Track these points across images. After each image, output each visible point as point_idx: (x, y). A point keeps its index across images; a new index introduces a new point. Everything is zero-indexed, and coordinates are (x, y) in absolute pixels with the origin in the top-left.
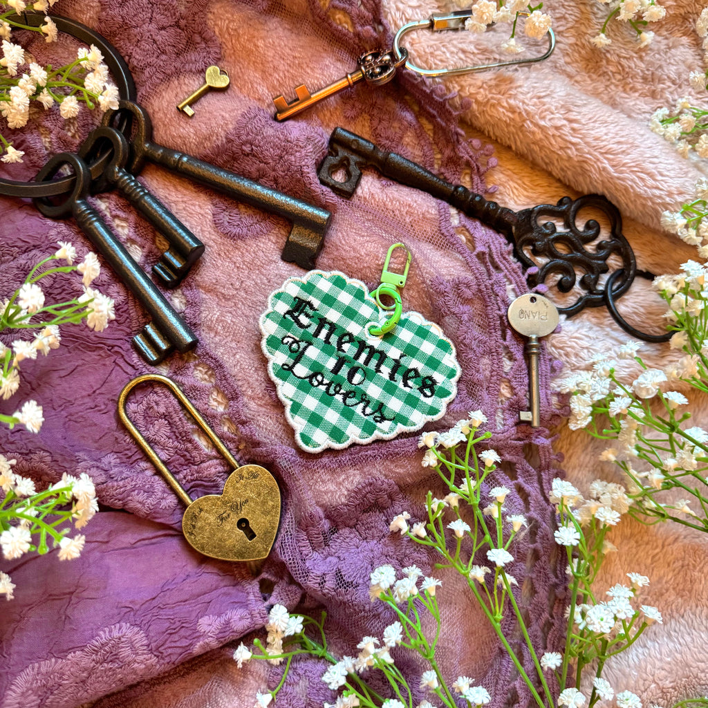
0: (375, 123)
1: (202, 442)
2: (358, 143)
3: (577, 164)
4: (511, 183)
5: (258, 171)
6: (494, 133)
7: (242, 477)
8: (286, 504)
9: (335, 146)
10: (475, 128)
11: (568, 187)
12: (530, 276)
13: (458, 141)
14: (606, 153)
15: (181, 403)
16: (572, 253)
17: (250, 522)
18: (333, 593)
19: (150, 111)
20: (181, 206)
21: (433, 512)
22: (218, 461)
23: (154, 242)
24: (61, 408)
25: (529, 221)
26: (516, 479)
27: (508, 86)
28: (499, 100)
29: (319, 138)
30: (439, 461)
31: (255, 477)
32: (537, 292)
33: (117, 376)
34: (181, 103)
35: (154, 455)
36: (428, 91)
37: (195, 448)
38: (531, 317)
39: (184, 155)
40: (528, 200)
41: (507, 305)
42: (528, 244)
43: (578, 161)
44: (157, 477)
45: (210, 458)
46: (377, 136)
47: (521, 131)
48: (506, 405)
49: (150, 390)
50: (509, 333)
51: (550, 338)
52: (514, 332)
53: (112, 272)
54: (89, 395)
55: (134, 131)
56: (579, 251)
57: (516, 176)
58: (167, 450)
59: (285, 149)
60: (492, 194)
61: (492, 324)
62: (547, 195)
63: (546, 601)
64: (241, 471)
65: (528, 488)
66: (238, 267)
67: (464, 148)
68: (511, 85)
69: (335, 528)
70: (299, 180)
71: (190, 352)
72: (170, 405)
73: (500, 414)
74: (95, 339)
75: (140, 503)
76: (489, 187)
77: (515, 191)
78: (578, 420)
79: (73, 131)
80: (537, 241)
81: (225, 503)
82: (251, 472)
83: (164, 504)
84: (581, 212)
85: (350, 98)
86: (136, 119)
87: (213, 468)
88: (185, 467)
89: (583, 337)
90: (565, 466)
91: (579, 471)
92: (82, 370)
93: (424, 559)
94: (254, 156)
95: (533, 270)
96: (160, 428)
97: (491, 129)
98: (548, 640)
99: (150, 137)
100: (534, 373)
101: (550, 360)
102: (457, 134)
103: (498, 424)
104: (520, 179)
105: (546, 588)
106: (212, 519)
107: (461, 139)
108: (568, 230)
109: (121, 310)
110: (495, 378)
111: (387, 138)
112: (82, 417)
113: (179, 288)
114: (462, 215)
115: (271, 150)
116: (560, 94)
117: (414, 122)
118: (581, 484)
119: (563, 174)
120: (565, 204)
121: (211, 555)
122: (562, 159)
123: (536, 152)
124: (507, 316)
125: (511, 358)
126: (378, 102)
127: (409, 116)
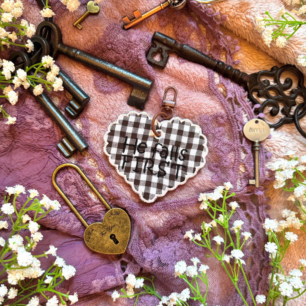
0: (176, 28)
1: (92, 196)
2: (167, 40)
3: (282, 50)
4: (247, 59)
5: (116, 57)
6: (238, 33)
7: (112, 214)
8: (134, 226)
9: (155, 42)
10: (228, 29)
11: (276, 60)
12: (255, 109)
13: (219, 37)
14: (297, 44)
15: (82, 177)
16: (278, 96)
17: (116, 236)
18: (157, 269)
19: (60, 27)
20: (78, 76)
21: (205, 230)
22: (100, 205)
23: (65, 96)
24: (24, 181)
25: (256, 80)
26: (246, 210)
27: (246, 8)
28: (240, 15)
29: (147, 39)
30: (208, 207)
31: (118, 214)
32: (259, 118)
33: (50, 164)
34: (75, 22)
35: (70, 203)
36: (204, 11)
37: (89, 199)
38: (256, 131)
39: (78, 50)
40: (255, 67)
41: (243, 125)
42: (255, 91)
43: (282, 49)
44: (71, 213)
45: (96, 204)
46: (177, 35)
47: (252, 32)
48: (242, 176)
49: (66, 171)
50: (244, 140)
51: (266, 141)
52: (247, 140)
53: (45, 112)
54: (37, 174)
55: (52, 38)
56: (281, 95)
57: (249, 55)
58: (76, 200)
59: (129, 46)
60: (237, 65)
61: (235, 136)
62: (265, 64)
63: (259, 268)
64: (112, 211)
65: (251, 214)
66: (107, 109)
67: (222, 41)
68: (248, 7)
69: (157, 237)
70: (136, 63)
71: (85, 151)
72: (77, 178)
73: (239, 181)
74: (39, 146)
75: (63, 227)
76: (235, 60)
77: (248, 62)
78: (278, 184)
79: (22, 39)
80: (260, 90)
81: (104, 227)
82: (116, 211)
83: (75, 226)
84: (283, 73)
85: (162, 15)
86: (53, 31)
87: (98, 209)
88: (85, 208)
89: (283, 141)
90: (270, 203)
91: (277, 205)
92: (33, 161)
93: (200, 250)
94: (113, 50)
95: (257, 106)
96: (72, 189)
97: (236, 30)
98: (259, 286)
99: (61, 41)
100: (257, 160)
101: (265, 153)
102: (219, 34)
103: (238, 186)
104: (251, 56)
105: (259, 262)
106: (98, 234)
107: (221, 36)
108: (276, 84)
109: (51, 131)
110: (237, 163)
111: (182, 36)
112: (34, 185)
113: (79, 118)
114: (221, 77)
115: (122, 47)
116: (274, 11)
117: (196, 27)
118: (278, 210)
119: (274, 54)
120: (275, 70)
121: (98, 251)
122: (273, 47)
123: (260, 43)
124: (243, 131)
125: (245, 152)
126: (177, 17)
127: (193, 24)
